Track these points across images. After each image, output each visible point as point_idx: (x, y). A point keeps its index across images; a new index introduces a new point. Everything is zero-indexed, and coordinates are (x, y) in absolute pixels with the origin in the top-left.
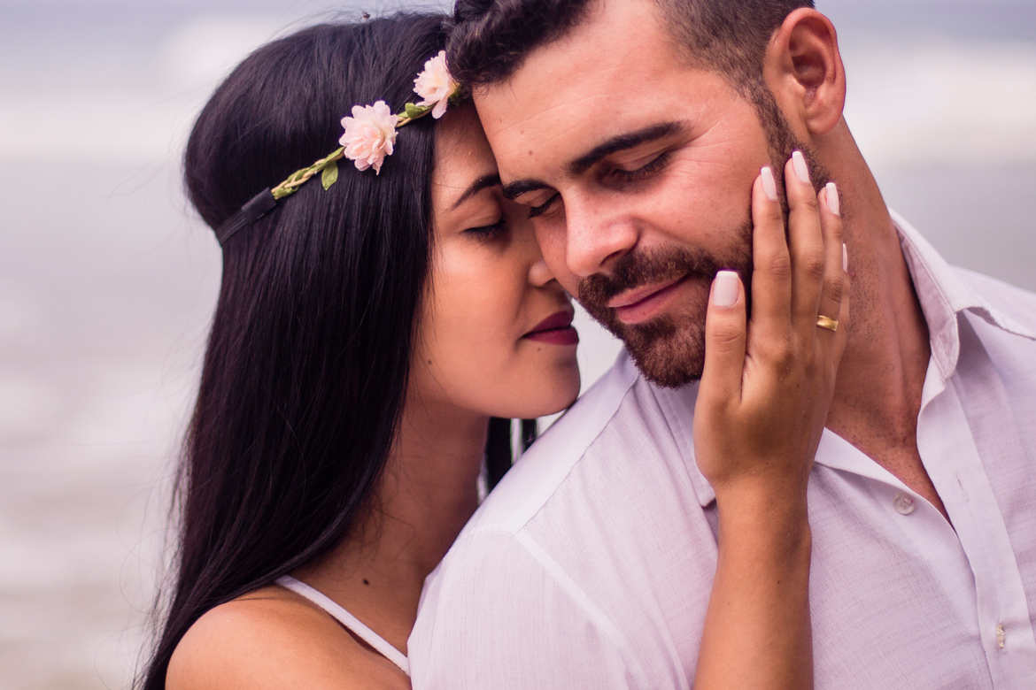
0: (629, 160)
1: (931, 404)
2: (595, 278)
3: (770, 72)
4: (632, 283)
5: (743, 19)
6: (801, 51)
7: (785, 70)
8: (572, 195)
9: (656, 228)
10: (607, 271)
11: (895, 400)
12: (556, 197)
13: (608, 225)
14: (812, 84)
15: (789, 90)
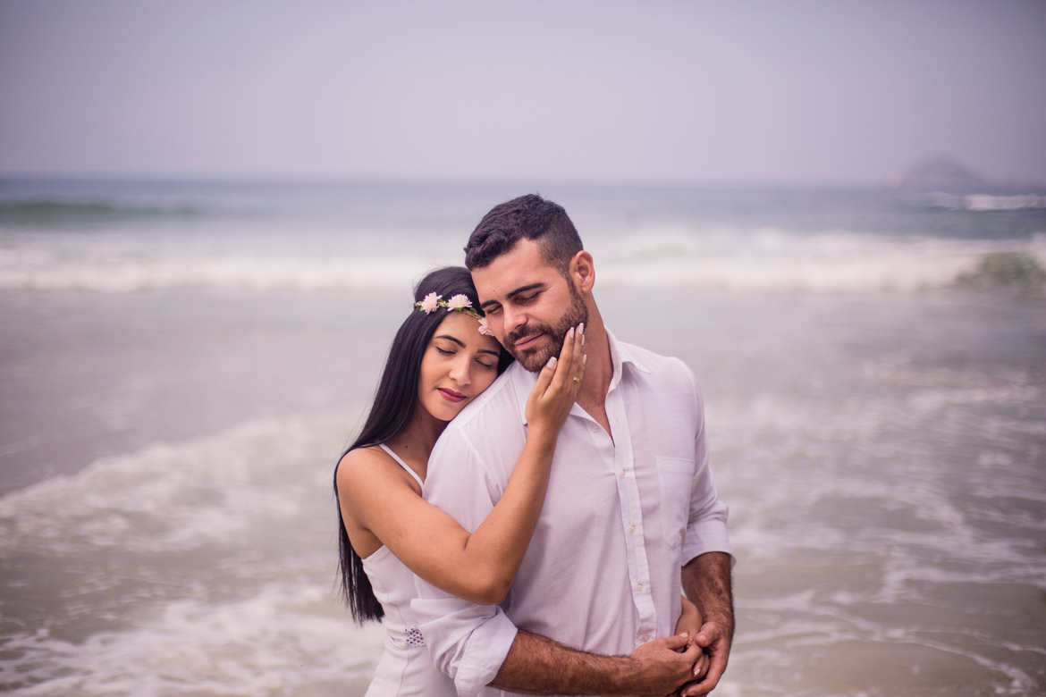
0: (526, 294)
1: (611, 392)
2: (511, 333)
3: (571, 270)
4: (525, 335)
5: (564, 252)
6: (581, 265)
7: (575, 271)
8: (506, 306)
9: (533, 317)
10: (516, 331)
11: (598, 389)
12: (500, 306)
13: (518, 316)
14: (584, 276)
15: (577, 276)
